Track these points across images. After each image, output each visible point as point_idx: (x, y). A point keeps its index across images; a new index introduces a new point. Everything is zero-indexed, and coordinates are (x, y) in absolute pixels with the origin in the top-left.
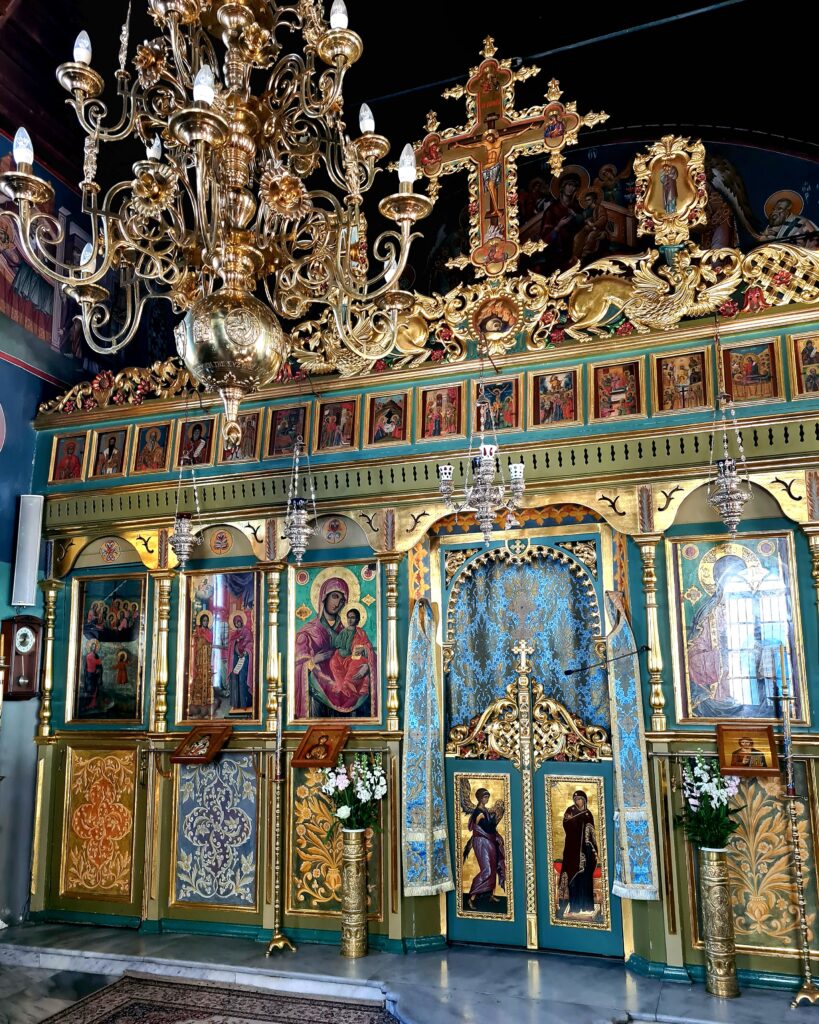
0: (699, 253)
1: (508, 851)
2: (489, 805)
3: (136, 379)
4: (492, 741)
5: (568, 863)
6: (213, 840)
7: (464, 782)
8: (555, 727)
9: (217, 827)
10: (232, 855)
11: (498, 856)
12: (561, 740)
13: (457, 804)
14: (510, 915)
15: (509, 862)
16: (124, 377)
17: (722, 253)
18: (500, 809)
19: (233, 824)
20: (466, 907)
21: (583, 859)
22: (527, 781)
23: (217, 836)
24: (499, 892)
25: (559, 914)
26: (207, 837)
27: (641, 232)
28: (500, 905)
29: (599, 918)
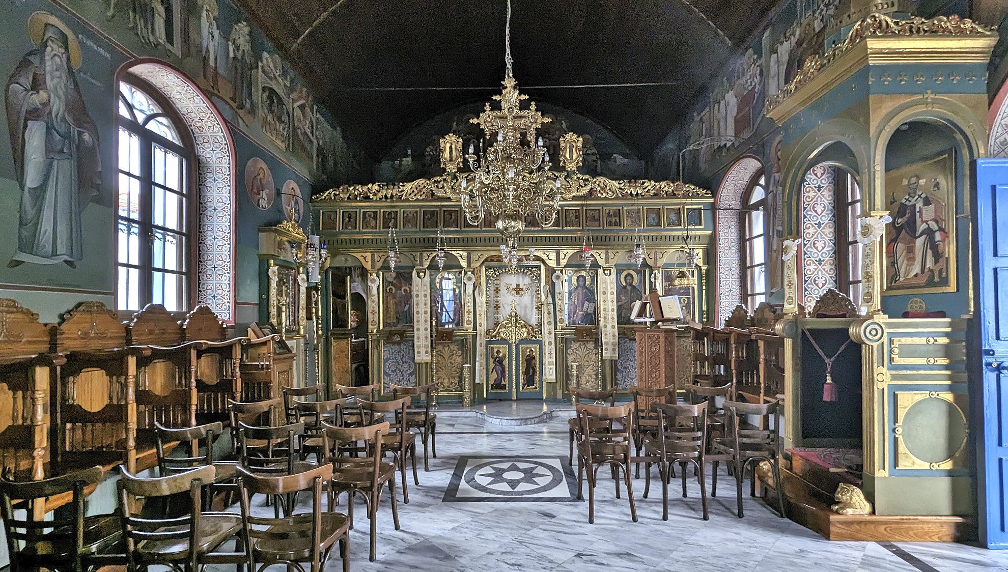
0: (579, 175)
1: (507, 369)
2: (501, 355)
3: (360, 190)
4: (502, 334)
5: (526, 373)
6: (397, 371)
7: (492, 348)
8: (524, 329)
9: (399, 367)
10: (406, 376)
11: (503, 372)
12: (525, 334)
13: (489, 356)
14: (507, 390)
15: (507, 373)
16: (354, 189)
17: (587, 177)
18: (504, 356)
19: (406, 365)
20: (492, 389)
21: (531, 370)
22: (514, 347)
23: (400, 370)
24: (503, 383)
25: (523, 388)
26: (395, 370)
27: (561, 164)
28: (504, 387)
29: (536, 388)
